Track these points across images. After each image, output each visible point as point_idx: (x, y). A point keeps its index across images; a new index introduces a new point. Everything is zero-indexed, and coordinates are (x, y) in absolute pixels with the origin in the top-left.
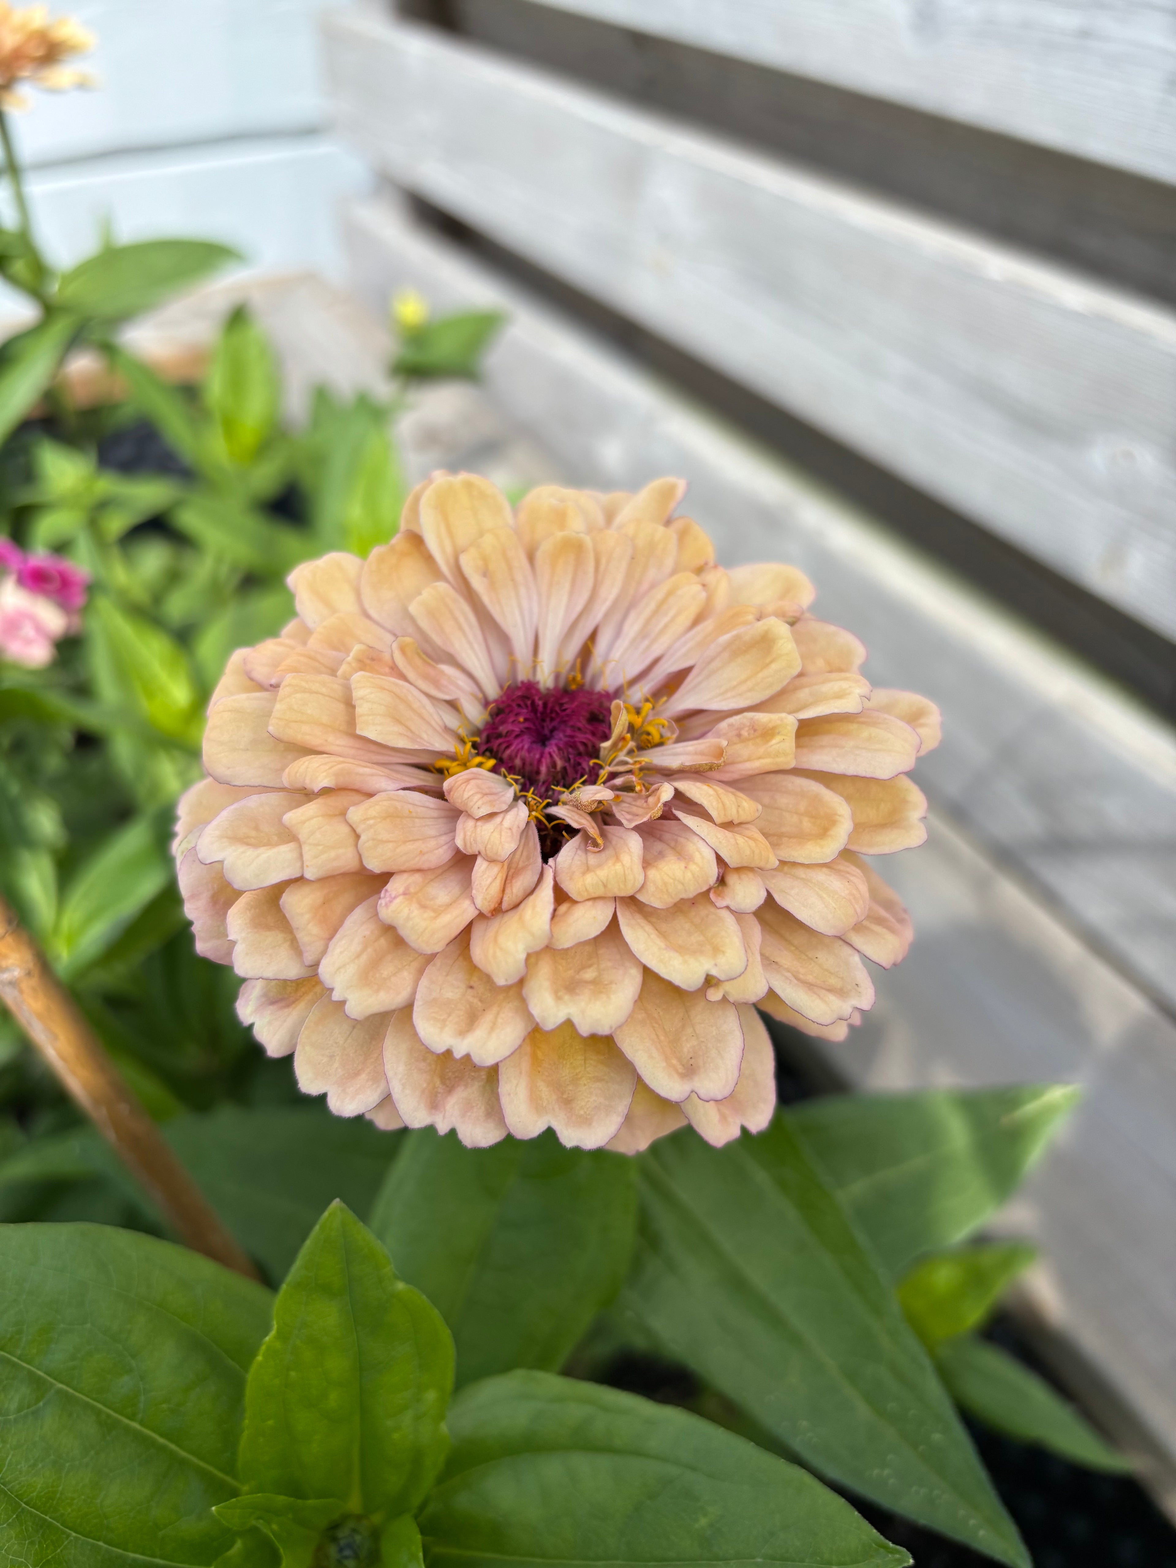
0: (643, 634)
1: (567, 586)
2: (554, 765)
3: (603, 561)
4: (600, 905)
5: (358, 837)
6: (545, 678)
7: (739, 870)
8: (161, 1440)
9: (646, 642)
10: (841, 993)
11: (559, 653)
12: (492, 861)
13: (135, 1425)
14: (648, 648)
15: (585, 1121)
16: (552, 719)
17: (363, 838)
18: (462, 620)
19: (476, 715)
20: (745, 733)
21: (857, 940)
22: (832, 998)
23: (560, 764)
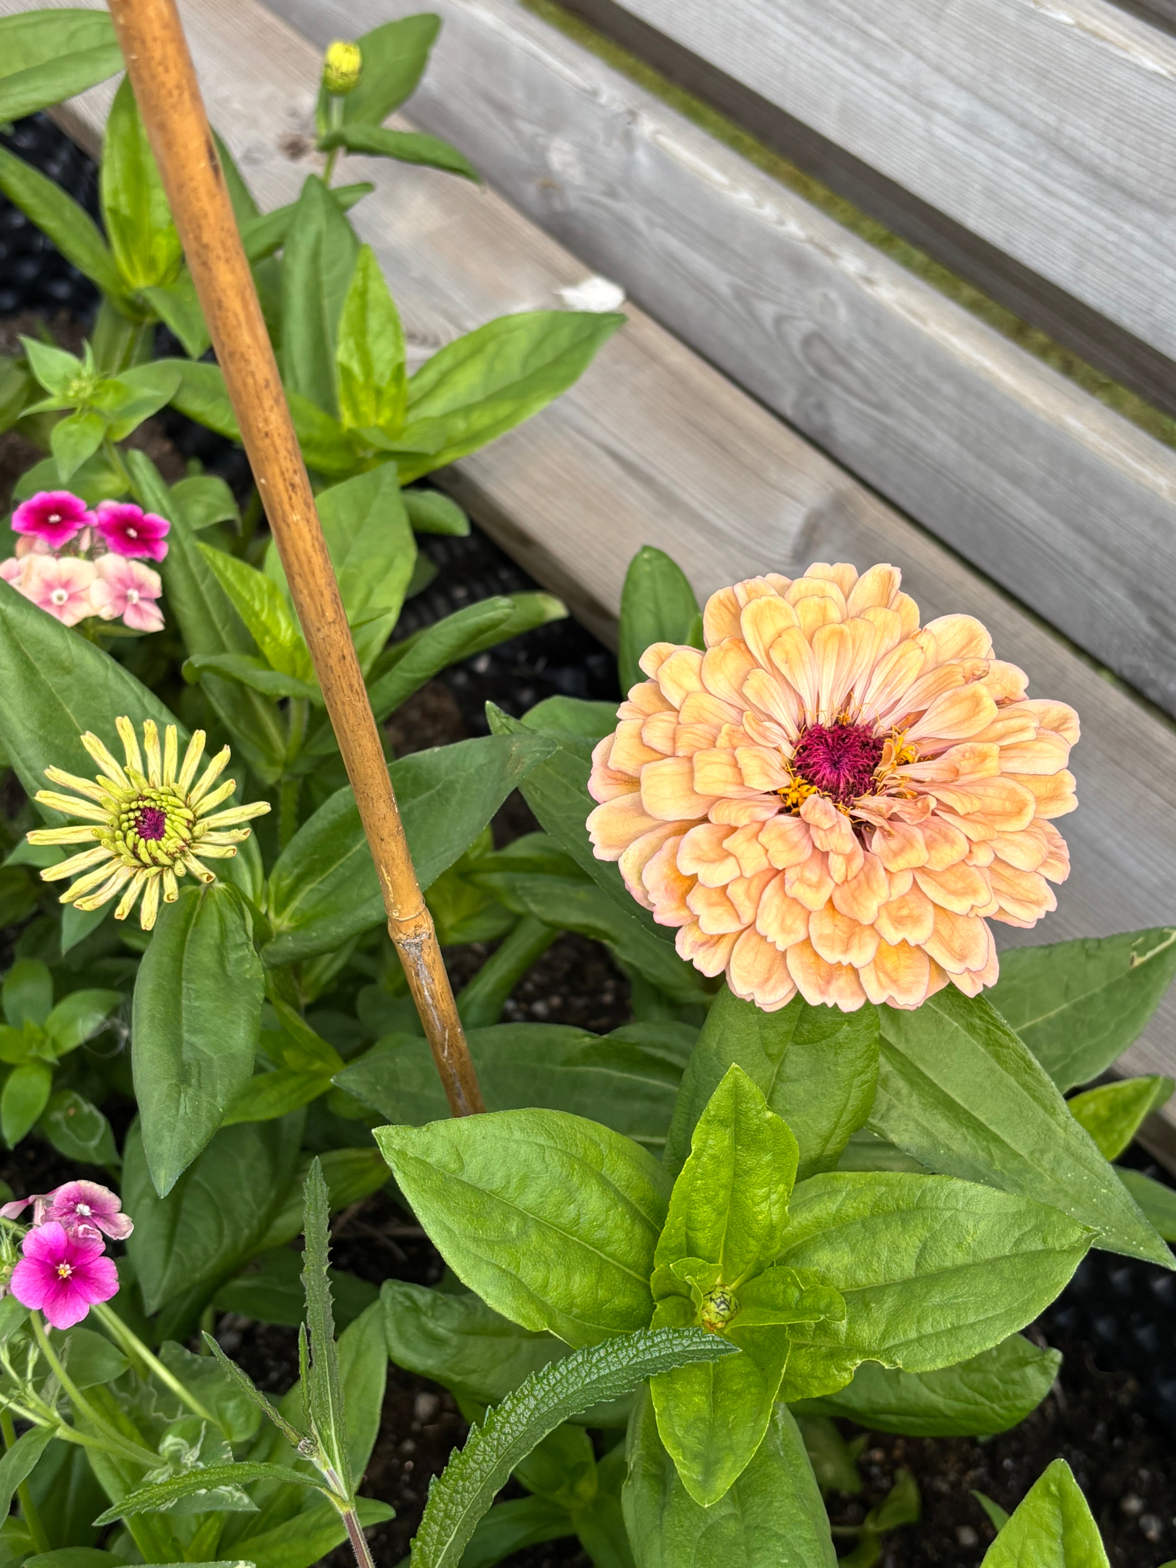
0: (886, 684)
1: (835, 659)
2: (848, 782)
3: (858, 641)
4: (906, 873)
5: (767, 851)
6: (826, 721)
7: (977, 843)
8: (591, 1248)
9: (888, 690)
10: (1037, 903)
11: (831, 702)
12: (838, 854)
13: (575, 1239)
14: (891, 693)
15: (907, 991)
16: (839, 750)
17: (771, 851)
18: (773, 691)
19: (789, 752)
20: (967, 755)
21: (1042, 871)
22: (1033, 907)
23: (851, 780)
